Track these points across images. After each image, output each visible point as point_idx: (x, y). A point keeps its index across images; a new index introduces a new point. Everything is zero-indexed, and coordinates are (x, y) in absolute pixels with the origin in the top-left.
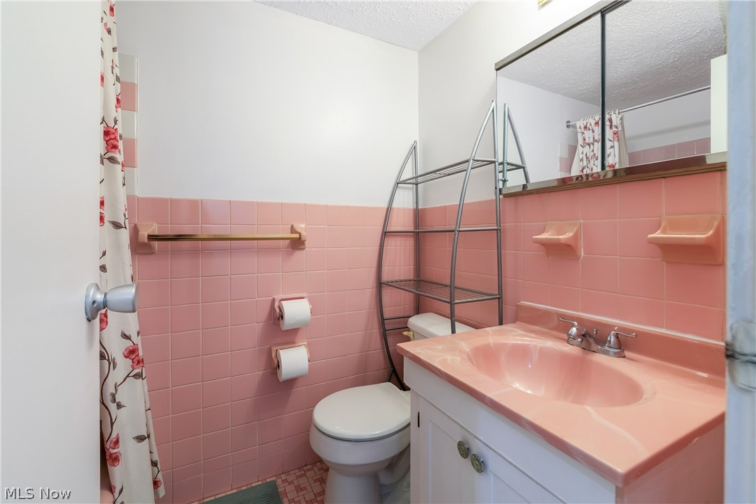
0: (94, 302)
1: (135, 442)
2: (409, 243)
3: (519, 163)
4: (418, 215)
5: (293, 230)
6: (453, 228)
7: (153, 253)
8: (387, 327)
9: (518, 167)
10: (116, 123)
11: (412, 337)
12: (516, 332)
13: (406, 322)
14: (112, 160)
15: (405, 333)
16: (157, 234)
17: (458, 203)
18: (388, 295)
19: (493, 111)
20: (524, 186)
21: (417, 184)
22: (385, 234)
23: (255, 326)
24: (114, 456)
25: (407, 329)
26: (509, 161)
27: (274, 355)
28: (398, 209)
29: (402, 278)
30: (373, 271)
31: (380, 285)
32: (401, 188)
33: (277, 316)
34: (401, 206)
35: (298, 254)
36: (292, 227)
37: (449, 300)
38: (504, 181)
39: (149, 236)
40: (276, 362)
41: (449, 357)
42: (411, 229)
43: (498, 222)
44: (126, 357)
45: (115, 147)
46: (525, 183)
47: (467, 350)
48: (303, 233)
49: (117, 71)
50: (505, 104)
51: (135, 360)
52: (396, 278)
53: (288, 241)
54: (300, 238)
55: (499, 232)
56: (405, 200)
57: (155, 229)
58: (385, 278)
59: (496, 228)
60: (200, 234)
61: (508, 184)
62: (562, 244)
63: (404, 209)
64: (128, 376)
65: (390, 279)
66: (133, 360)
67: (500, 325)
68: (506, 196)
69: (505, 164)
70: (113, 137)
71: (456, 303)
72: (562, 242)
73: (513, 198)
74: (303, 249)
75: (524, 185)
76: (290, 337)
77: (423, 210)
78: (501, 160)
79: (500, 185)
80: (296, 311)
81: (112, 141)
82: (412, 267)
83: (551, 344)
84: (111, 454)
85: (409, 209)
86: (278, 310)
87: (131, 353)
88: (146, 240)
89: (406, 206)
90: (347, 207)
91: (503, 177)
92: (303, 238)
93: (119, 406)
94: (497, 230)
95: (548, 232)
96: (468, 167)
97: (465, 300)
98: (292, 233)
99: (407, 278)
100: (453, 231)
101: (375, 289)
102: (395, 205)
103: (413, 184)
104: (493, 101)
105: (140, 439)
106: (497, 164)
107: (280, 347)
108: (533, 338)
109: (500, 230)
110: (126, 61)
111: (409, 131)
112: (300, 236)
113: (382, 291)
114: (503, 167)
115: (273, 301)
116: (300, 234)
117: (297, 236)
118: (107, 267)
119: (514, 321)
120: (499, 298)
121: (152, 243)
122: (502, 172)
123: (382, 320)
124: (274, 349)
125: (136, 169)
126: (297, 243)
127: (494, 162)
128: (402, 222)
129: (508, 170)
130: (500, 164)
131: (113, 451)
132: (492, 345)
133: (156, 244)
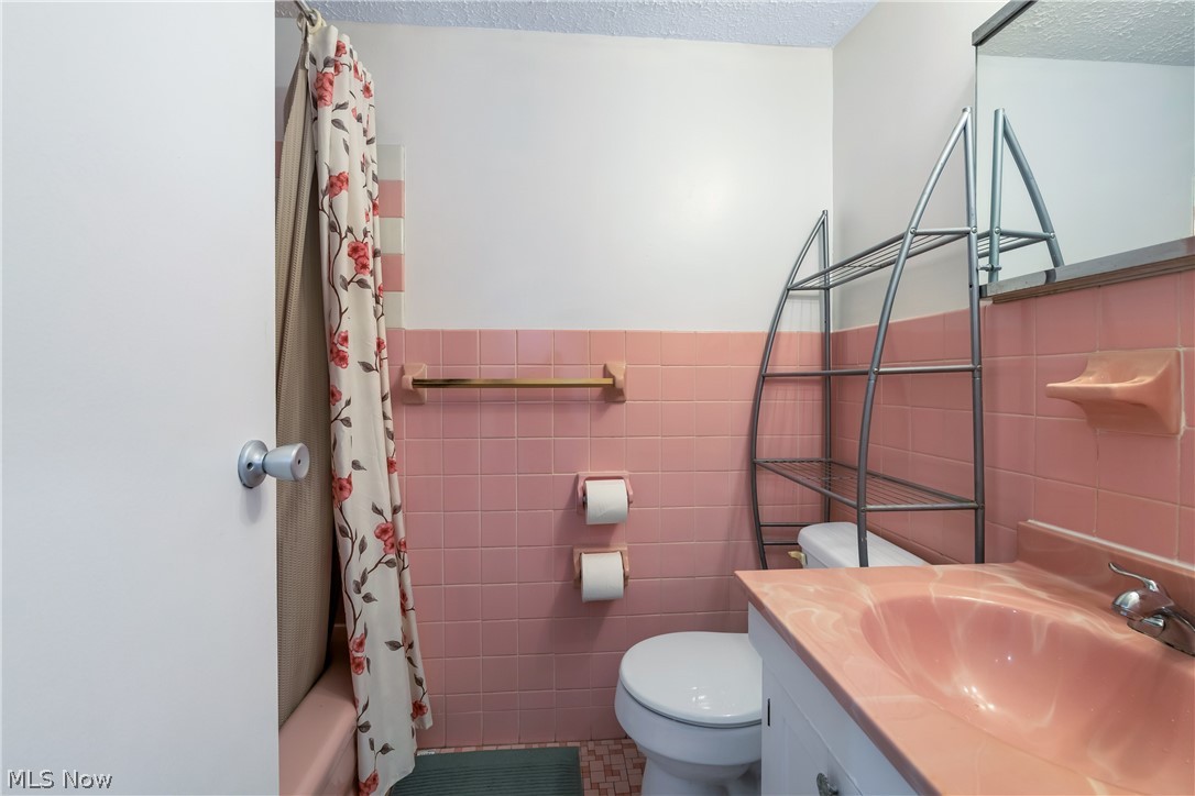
0: (250, 465)
1: (387, 648)
2: (814, 394)
3: (1037, 229)
4: (830, 343)
5: (606, 373)
6: (866, 368)
7: (422, 404)
8: (766, 540)
9: (1035, 239)
10: (365, 236)
11: (803, 563)
12: (1000, 580)
13: (796, 535)
14: (362, 284)
15: (793, 554)
16: (426, 378)
17: (878, 324)
18: (768, 486)
19: (965, 128)
20: (1049, 274)
21: (827, 289)
22: (764, 379)
23: (552, 515)
24: (357, 661)
25: (796, 546)
26: (1005, 227)
27: (576, 560)
28: (791, 335)
29: (798, 456)
30: (743, 439)
31: (754, 466)
32: (794, 297)
33: (580, 503)
34: (795, 329)
35: (615, 410)
36: (605, 368)
37: (855, 503)
38: (993, 271)
39: (414, 381)
40: (577, 571)
41: (817, 611)
42: (817, 369)
43: (976, 355)
44: (378, 537)
45: (365, 266)
46: (1053, 267)
47: (870, 603)
48: (620, 377)
49: (373, 168)
50: (996, 112)
51: (388, 543)
52: (785, 455)
53: (600, 389)
54: (614, 385)
55: (977, 374)
56: (803, 319)
57: (423, 372)
58: (764, 453)
59: (971, 366)
60: (477, 377)
61: (1002, 276)
62: (1119, 401)
63: (802, 335)
64: (379, 562)
65: (773, 457)
66: (385, 541)
67: (977, 562)
68: (1001, 300)
69: (996, 236)
70: (362, 253)
71: (870, 511)
72: (1118, 396)
73: (1017, 304)
74: (624, 402)
75: (1047, 272)
76: (601, 535)
77: (841, 336)
78: (983, 227)
79: (983, 278)
80: (606, 496)
81: (360, 260)
82: (818, 437)
83: (1078, 619)
84: (354, 658)
85: (812, 334)
86: (580, 494)
87: (382, 533)
88: (411, 387)
89: (805, 329)
90: (696, 333)
91: (991, 262)
92: (618, 386)
93: (368, 598)
94: (972, 370)
95: (1091, 374)
96: (900, 255)
97: (890, 507)
98: (605, 377)
99: (807, 456)
100: (866, 373)
101: (744, 472)
102: (784, 328)
103: (818, 288)
104: (964, 110)
105: (394, 646)
106: (974, 236)
107: (584, 550)
108: (1043, 600)
109: (980, 370)
110: (388, 153)
111: (819, 194)
112: (614, 381)
113: (758, 477)
114: (991, 243)
115: (577, 478)
116: (613, 377)
117: (609, 381)
118: (352, 421)
119: (1010, 560)
120: (976, 509)
121: (420, 390)
122: (989, 254)
123: (758, 527)
124: (577, 551)
125: (402, 293)
126: (612, 394)
127: (968, 233)
128: (797, 357)
129: (1002, 250)
130: (980, 237)
131: (359, 655)
132: (934, 602)
133: (425, 392)
